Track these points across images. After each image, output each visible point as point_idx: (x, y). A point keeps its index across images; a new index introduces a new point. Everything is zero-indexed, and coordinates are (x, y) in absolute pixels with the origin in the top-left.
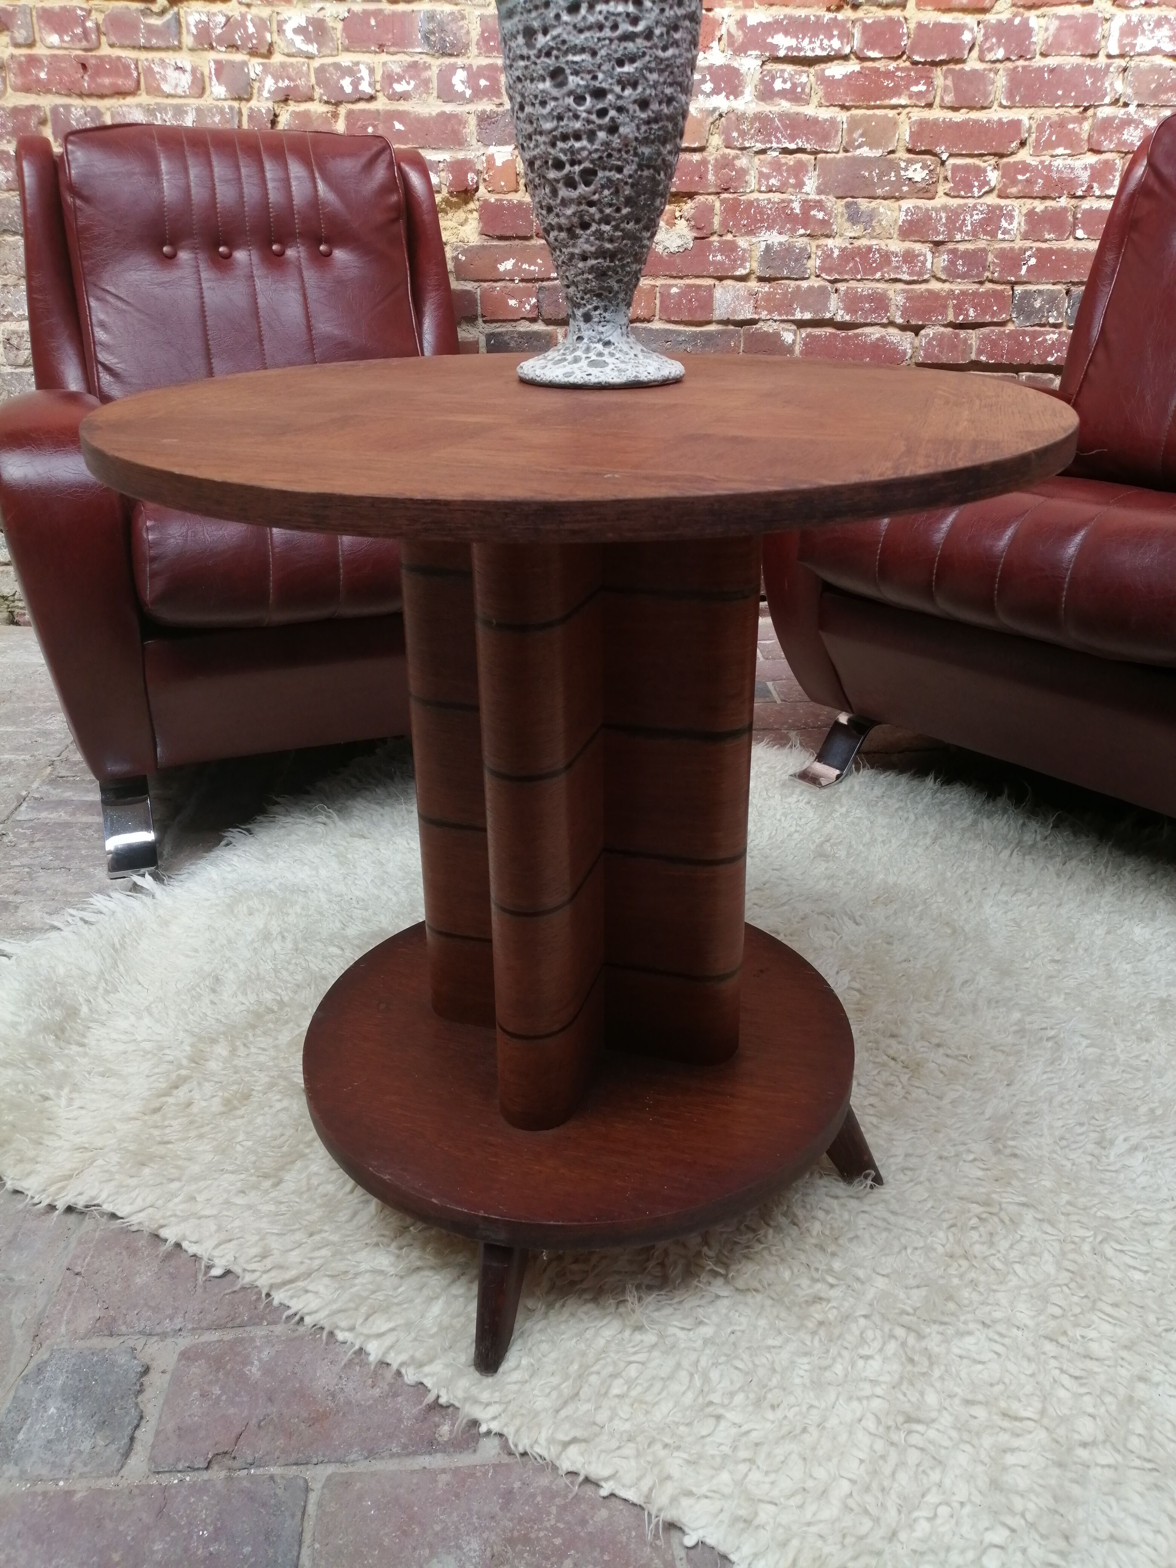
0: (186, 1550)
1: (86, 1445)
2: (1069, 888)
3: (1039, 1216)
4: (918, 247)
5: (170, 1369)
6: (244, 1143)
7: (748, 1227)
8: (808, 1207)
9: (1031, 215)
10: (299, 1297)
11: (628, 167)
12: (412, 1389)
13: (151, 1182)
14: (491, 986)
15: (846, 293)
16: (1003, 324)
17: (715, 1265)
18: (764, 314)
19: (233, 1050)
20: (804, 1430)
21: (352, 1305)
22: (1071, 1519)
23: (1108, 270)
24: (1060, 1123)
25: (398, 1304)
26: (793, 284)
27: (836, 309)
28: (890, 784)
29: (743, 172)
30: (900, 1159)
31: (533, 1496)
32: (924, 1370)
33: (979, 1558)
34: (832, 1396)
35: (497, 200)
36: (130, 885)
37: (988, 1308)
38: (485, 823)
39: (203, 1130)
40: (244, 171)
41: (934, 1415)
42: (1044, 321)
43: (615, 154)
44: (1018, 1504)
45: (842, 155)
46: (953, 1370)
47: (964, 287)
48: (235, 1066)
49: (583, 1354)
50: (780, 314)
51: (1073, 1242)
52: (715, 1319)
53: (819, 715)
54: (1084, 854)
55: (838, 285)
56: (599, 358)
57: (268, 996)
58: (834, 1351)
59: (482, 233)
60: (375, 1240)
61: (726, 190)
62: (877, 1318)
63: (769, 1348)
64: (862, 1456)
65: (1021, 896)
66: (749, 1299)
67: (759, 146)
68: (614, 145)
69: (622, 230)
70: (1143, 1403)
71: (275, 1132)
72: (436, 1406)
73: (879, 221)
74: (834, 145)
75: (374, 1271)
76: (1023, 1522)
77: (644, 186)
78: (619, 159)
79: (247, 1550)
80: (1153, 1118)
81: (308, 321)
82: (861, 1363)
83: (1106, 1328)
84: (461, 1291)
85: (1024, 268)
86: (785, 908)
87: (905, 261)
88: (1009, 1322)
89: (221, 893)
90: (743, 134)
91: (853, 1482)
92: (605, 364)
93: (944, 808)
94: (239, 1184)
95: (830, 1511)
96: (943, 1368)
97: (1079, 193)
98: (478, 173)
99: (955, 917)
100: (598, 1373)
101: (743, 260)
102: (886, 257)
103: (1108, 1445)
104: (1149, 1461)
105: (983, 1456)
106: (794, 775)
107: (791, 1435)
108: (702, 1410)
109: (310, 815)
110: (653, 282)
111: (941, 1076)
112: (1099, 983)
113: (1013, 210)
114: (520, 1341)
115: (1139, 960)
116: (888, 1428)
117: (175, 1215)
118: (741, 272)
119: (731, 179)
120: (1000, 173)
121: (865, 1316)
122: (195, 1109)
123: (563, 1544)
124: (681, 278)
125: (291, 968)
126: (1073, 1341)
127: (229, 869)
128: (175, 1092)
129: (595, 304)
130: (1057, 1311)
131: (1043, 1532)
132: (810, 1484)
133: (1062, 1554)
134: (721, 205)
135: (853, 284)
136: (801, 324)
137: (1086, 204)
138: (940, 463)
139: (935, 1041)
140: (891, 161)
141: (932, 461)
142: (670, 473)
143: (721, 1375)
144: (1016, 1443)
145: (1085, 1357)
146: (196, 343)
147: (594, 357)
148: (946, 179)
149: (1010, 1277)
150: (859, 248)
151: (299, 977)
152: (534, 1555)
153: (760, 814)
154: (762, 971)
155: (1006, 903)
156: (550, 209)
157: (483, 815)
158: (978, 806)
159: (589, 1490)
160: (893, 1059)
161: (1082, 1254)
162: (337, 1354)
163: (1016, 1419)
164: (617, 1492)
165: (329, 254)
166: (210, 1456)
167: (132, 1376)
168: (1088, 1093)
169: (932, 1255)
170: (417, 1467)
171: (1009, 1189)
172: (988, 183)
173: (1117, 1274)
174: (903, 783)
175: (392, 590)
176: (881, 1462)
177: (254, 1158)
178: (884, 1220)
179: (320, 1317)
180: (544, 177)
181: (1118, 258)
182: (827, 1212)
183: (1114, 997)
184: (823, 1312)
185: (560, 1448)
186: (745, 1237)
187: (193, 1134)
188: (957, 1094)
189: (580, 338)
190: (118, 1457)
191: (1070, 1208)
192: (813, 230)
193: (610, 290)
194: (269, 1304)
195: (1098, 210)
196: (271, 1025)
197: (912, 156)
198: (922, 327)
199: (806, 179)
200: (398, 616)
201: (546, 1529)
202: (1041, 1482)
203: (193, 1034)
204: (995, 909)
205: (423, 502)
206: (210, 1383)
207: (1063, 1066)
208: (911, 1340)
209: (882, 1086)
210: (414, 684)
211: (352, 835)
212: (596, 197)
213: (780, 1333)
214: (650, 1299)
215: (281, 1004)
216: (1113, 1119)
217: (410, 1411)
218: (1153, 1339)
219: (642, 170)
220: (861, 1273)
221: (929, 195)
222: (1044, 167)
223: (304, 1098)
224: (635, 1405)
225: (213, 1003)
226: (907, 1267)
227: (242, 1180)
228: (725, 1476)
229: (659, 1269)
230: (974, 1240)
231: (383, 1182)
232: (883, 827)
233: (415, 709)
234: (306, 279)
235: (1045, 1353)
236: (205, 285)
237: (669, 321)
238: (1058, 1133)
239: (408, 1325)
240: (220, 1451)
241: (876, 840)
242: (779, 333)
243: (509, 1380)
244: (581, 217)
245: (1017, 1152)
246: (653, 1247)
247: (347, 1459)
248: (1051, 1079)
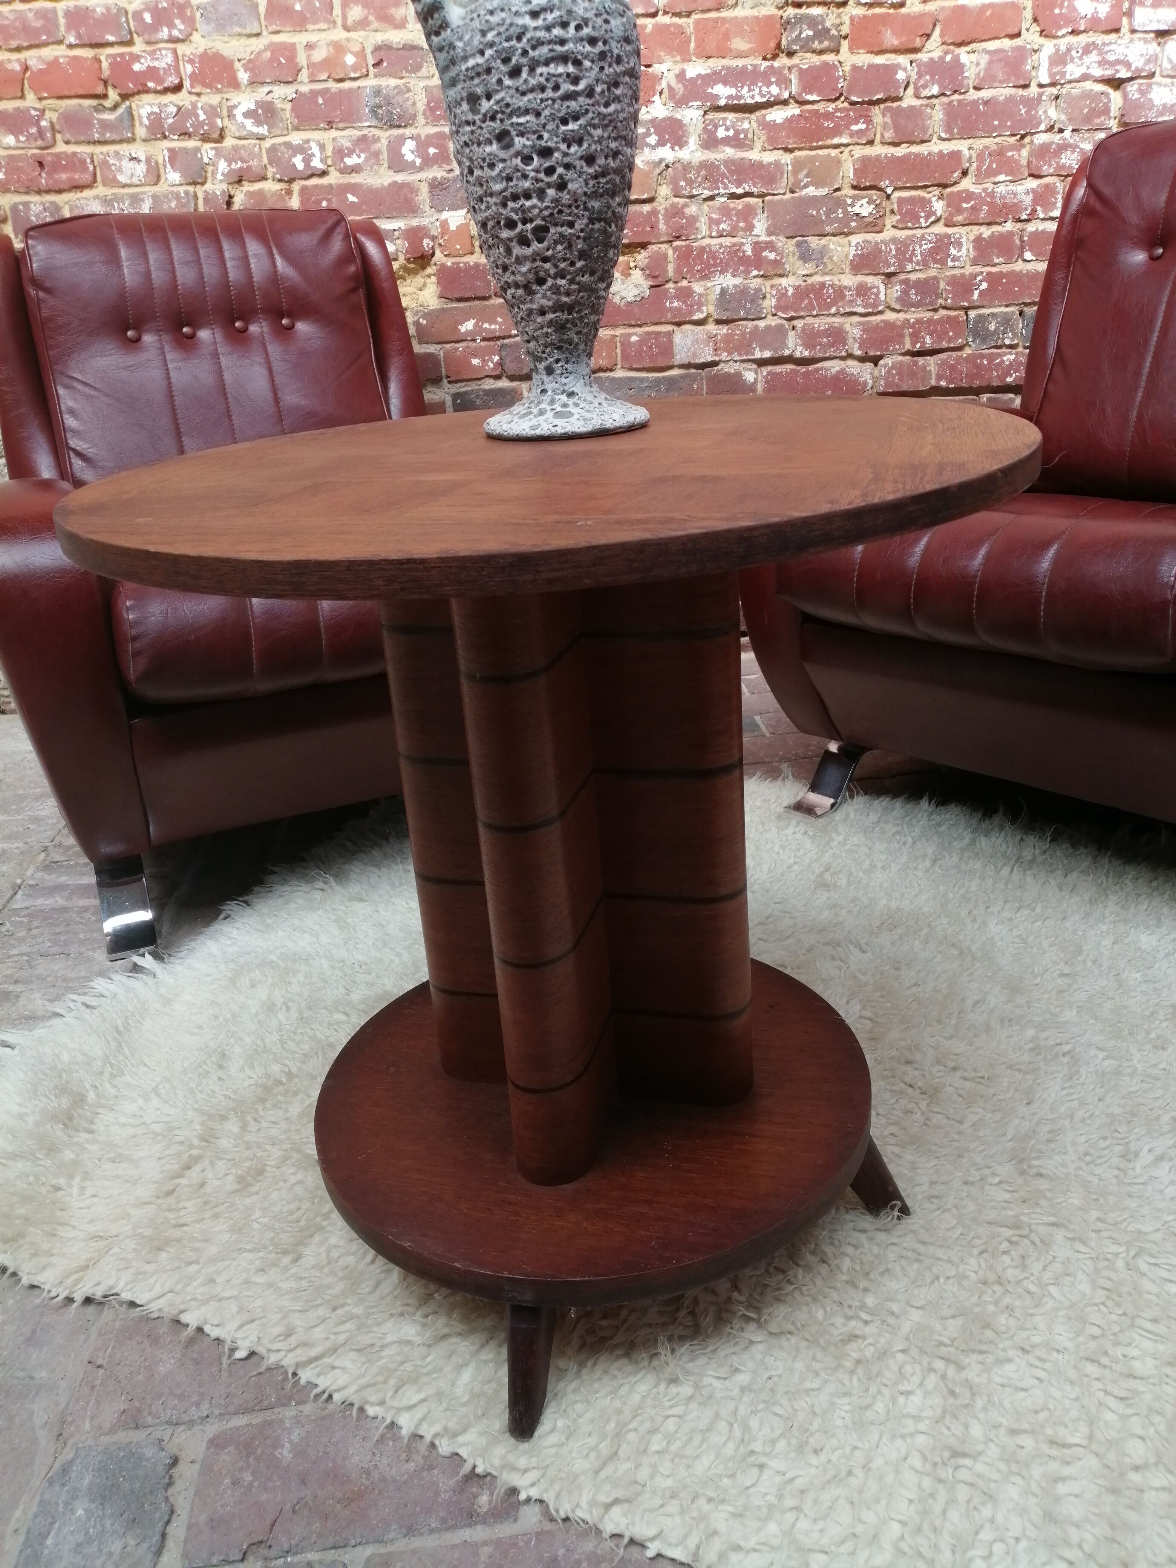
1: (116, 1546)
2: (1073, 901)
3: (1070, 1235)
4: (870, 280)
5: (199, 1458)
6: (260, 1220)
7: (776, 1268)
8: (836, 1243)
9: (978, 241)
10: (326, 1374)
11: (579, 221)
12: (447, 1460)
13: (168, 1267)
14: (499, 1042)
15: (803, 329)
16: (960, 348)
17: (747, 1309)
18: (724, 356)
19: (244, 1127)
20: (850, 1473)
21: (380, 1378)
22: (1129, 1546)
23: (1059, 289)
24: (1083, 1139)
25: (428, 1374)
26: (750, 324)
27: (794, 346)
28: (886, 809)
29: (693, 220)
30: (925, 1188)
31: (578, 1562)
32: (967, 1402)
34: (876, 1436)
35: (453, 264)
36: (130, 965)
37: (1026, 1333)
38: (483, 877)
39: (218, 1210)
40: (202, 252)
41: (980, 1447)
42: (1000, 342)
43: (565, 210)
44: (1074, 1535)
45: (789, 196)
46: (996, 1400)
47: (918, 316)
48: (247, 1143)
49: (619, 1412)
50: (739, 355)
51: (1106, 1259)
52: (751, 1365)
53: (809, 745)
54: (1085, 865)
55: (796, 323)
56: (564, 410)
57: (276, 1068)
58: (873, 1389)
59: (441, 297)
60: (400, 1309)
61: (678, 238)
62: (914, 1352)
63: (807, 1391)
64: (911, 1496)
65: (1026, 912)
66: (783, 1341)
67: (707, 193)
68: (564, 201)
69: (578, 283)
71: (292, 1206)
72: (473, 1476)
73: (831, 258)
74: (780, 187)
75: (400, 1342)
76: (1080, 1554)
77: (597, 239)
78: (569, 215)
81: (275, 394)
82: (901, 1399)
83: (1147, 1345)
84: (491, 1356)
85: (976, 293)
86: (790, 940)
87: (859, 295)
88: (1048, 1346)
89: (222, 967)
90: (690, 182)
91: (904, 1523)
92: (571, 414)
93: (940, 830)
94: (258, 1262)
95: (884, 1555)
96: (985, 1398)
97: (1024, 217)
98: (434, 238)
99: (961, 938)
100: (636, 1430)
101: (700, 304)
102: (840, 292)
103: (1160, 1467)
105: (1034, 1487)
106: (789, 807)
107: (836, 1480)
108: (744, 1459)
109: (308, 882)
110: (612, 332)
111: (960, 1099)
112: (1110, 994)
113: (961, 237)
114: (553, 1403)
115: (1148, 968)
116: (935, 1464)
117: (195, 1299)
118: (698, 316)
119: (682, 227)
120: (945, 202)
121: (903, 1351)
122: (208, 1189)
124: (640, 326)
125: (297, 1038)
126: (1115, 1360)
127: (229, 942)
128: (188, 1173)
129: (556, 357)
130: (1096, 1331)
132: (859, 1529)
134: (674, 253)
135: (809, 320)
136: (761, 363)
137: (1031, 227)
138: (908, 487)
139: (951, 1064)
140: (838, 198)
141: (900, 486)
142: (641, 516)
143: (761, 1423)
144: (1067, 1471)
145: (1129, 1376)
146: (165, 423)
147: (559, 409)
148: (892, 212)
149: (1046, 1299)
150: (813, 285)
151: (306, 1047)
153: (758, 848)
154: (771, 1006)
155: (1011, 920)
156: (505, 268)
157: (480, 869)
158: (975, 825)
159: (635, 1551)
160: (911, 1086)
161: (1116, 1271)
162: (369, 1429)
163: (1064, 1446)
164: (664, 1552)
165: (291, 327)
166: (245, 1547)
167: (161, 1469)
168: (1108, 1106)
169: (965, 1283)
170: (457, 1541)
171: (1038, 1210)
172: (934, 213)
173: (1154, 1289)
174: (898, 807)
175: (374, 652)
176: (931, 1501)
177: (272, 1235)
178: (914, 1251)
179: (349, 1394)
180: (497, 237)
181: (1067, 276)
182: (856, 1247)
183: (1126, 1007)
184: (860, 1349)
185: (602, 1510)
186: (775, 1279)
187: (208, 1214)
188: (977, 1117)
189: (544, 391)
190: (150, 1556)
191: (1100, 1225)
192: (766, 271)
193: (570, 342)
194: (298, 1382)
195: (1044, 232)
196: (280, 1098)
197: (857, 192)
198: (881, 357)
199: (755, 222)
200: (382, 677)
202: (1096, 1511)
203: (202, 1113)
204: (1000, 927)
205: (399, 562)
206: (241, 1470)
207: (1081, 1080)
208: (951, 1372)
209: (901, 1114)
210: (402, 745)
211: (351, 899)
212: (550, 253)
213: (818, 1375)
214: (683, 1349)
215: (290, 1075)
216: (1136, 1130)
217: (446, 1483)
219: (593, 224)
220: (895, 1307)
221: (877, 228)
222: (988, 194)
223: (318, 1169)
224: (676, 1461)
225: (220, 1079)
226: (941, 1297)
227: (261, 1258)
228: (772, 1527)
229: (690, 1318)
230: (1006, 1265)
231: (403, 1250)
232: (882, 853)
233: (406, 769)
234: (270, 352)
235: (1087, 1375)
236: (170, 366)
237: (631, 369)
238: (1082, 1149)
239: (439, 1395)
240: (255, 1540)
241: (875, 866)
242: (740, 373)
243: (545, 1444)
244: (536, 273)
245: (1043, 1171)
246: (683, 1296)
247: (385, 1538)
248: (1070, 1094)
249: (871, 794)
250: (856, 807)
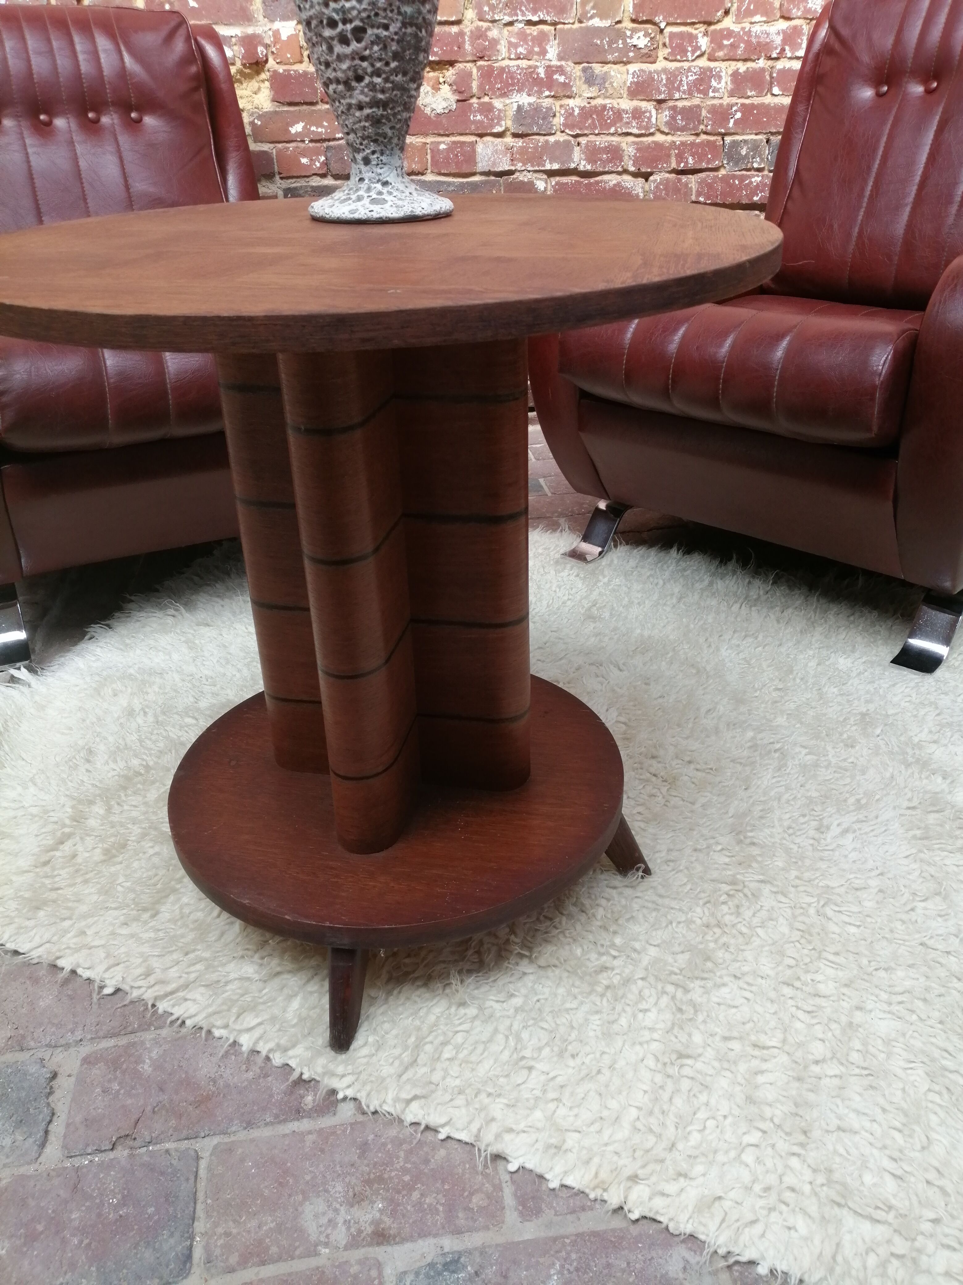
0: (99, 1215)
1: (7, 1141)
2: (787, 631)
3: (775, 889)
4: (644, 105)
5: (75, 1072)
6: (124, 884)
7: (546, 917)
8: (593, 897)
9: (735, 75)
10: (180, 1005)
11: (393, 25)
12: (279, 1070)
13: (46, 922)
14: (323, 739)
15: (587, 145)
16: (716, 169)
17: (521, 949)
18: (519, 166)
19: (109, 810)
20: (599, 1072)
21: (225, 1007)
22: (808, 1118)
23: (800, 120)
24: (788, 816)
25: (264, 1003)
26: (542, 139)
27: (579, 160)
28: (642, 556)
29: (494, 42)
30: (663, 854)
31: (384, 1145)
32: (691, 1016)
33: (739, 1155)
34: (620, 1044)
35: (284, 71)
36: (8, 677)
37: (738, 964)
38: (308, 604)
39: (88, 876)
40: (55, 44)
41: (700, 1051)
42: (749, 166)
43: (382, 13)
44: (768, 1112)
45: (577, 25)
46: (714, 1015)
47: (683, 139)
48: (111, 822)
49: (419, 1029)
50: (533, 166)
51: (802, 908)
52: (524, 991)
53: (583, 504)
54: (798, 603)
55: (580, 139)
56: (379, 197)
57: (135, 762)
58: (619, 1007)
59: (273, 100)
60: (240, 953)
61: (481, 58)
62: (651, 979)
63: (567, 1010)
64: (645, 1088)
65: (750, 640)
66: (550, 973)
67: (507, 19)
68: (380, 5)
69: (392, 82)
70: (860, 1026)
71: (150, 873)
72: (300, 1081)
73: (611, 83)
74: (570, 17)
75: (241, 979)
76: (772, 1125)
77: (409, 42)
78: (385, 18)
79: (151, 1210)
80: (859, 806)
81: (126, 181)
82: (640, 1015)
83: (830, 972)
84: (316, 988)
85: (732, 121)
86: (563, 661)
87: (634, 117)
88: (754, 973)
89: (88, 679)
90: (493, 8)
91: (639, 1108)
92: (385, 201)
93: (686, 574)
94: (122, 918)
95: (624, 1132)
96: (705, 1014)
97: (774, 55)
98: (267, 46)
99: (699, 660)
100: (432, 1043)
101: (500, 119)
102: (618, 114)
103: (835, 1061)
104: (866, 1069)
105: (740, 1079)
106: (564, 554)
107: (588, 1077)
108: (517, 1064)
109: (161, 609)
110: (424, 140)
111: (693, 786)
112: (813, 704)
113: (721, 71)
114: (366, 1024)
115: (843, 684)
116: (665, 1064)
117: (69, 948)
118: (498, 129)
119: (485, 48)
120: (709, 39)
121: (642, 979)
122: (79, 860)
123: (411, 1180)
124: (448, 136)
125: (154, 737)
126: (805, 984)
127: (93, 659)
128: (61, 847)
129: (372, 149)
130: (792, 962)
131: (788, 1130)
132: (605, 1113)
133: (802, 1145)
134: (478, 71)
135: (592, 138)
136: (551, 174)
137: (780, 65)
138: (671, 272)
139: (687, 759)
140: (619, 30)
141: (665, 270)
142: (444, 287)
143: (531, 1035)
144: (765, 1066)
145: (815, 996)
146: (27, 202)
147: (374, 196)
148: (664, 45)
149: (754, 938)
150: (595, 107)
151: (161, 745)
152: (388, 1191)
153: (539, 587)
154: (546, 712)
155: (738, 646)
156: (327, 65)
157: (306, 597)
158: (713, 570)
159: (429, 1136)
160: (655, 775)
161: (809, 917)
162: (216, 1047)
163: (764, 1048)
164: (452, 1135)
165: (139, 121)
166: (114, 1139)
167: (42, 1081)
168: (808, 791)
169: (693, 926)
170: (287, 1132)
171: (750, 870)
172: (699, 48)
173: (836, 929)
174: (653, 554)
175: (214, 412)
176: (661, 1091)
177: (133, 896)
178: (653, 902)
179: (199, 1020)
180: (321, 36)
181: (807, 109)
182: (608, 900)
183: (825, 715)
184: (610, 979)
185: (404, 1105)
186: (544, 925)
187: (79, 880)
188: (706, 800)
189: (362, 180)
190: (36, 1148)
191: (798, 882)
192: (557, 92)
193: (385, 136)
194: (155, 1012)
195: (790, 70)
196: (139, 786)
197: (635, 25)
198: (651, 174)
199: (548, 47)
200: (221, 434)
201: (397, 1170)
202: (785, 1094)
203: (72, 798)
204: (729, 651)
205: (230, 319)
206: (110, 1081)
207: (788, 771)
208: (679, 994)
209: (646, 798)
210: (238, 489)
211: (198, 624)
212: (367, 53)
213: (576, 998)
214: (470, 980)
215: (147, 767)
216: (828, 809)
217: (279, 1087)
218: (866, 977)
219: (406, 28)
220: (637, 945)
221: (651, 59)
222: (745, 33)
223: (172, 844)
224: (463, 1065)
225: (88, 771)
226: (673, 938)
227: (124, 914)
228: (538, 1114)
229: (476, 956)
230: (724, 912)
231: (243, 906)
232: (638, 592)
233: (241, 510)
234: (121, 143)
235: (784, 996)
236: (30, 150)
237: (440, 174)
238: (786, 824)
239: (273, 1019)
240: (123, 1134)
241: (633, 602)
242: (533, 182)
243: (359, 1055)
244: (355, 71)
245: (755, 840)
246: (470, 939)
247: (229, 1131)
248: (779, 782)
249: (631, 544)
250: (619, 554)
